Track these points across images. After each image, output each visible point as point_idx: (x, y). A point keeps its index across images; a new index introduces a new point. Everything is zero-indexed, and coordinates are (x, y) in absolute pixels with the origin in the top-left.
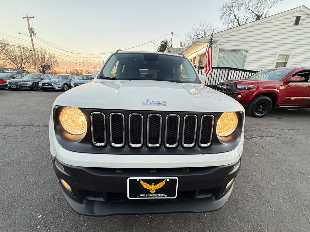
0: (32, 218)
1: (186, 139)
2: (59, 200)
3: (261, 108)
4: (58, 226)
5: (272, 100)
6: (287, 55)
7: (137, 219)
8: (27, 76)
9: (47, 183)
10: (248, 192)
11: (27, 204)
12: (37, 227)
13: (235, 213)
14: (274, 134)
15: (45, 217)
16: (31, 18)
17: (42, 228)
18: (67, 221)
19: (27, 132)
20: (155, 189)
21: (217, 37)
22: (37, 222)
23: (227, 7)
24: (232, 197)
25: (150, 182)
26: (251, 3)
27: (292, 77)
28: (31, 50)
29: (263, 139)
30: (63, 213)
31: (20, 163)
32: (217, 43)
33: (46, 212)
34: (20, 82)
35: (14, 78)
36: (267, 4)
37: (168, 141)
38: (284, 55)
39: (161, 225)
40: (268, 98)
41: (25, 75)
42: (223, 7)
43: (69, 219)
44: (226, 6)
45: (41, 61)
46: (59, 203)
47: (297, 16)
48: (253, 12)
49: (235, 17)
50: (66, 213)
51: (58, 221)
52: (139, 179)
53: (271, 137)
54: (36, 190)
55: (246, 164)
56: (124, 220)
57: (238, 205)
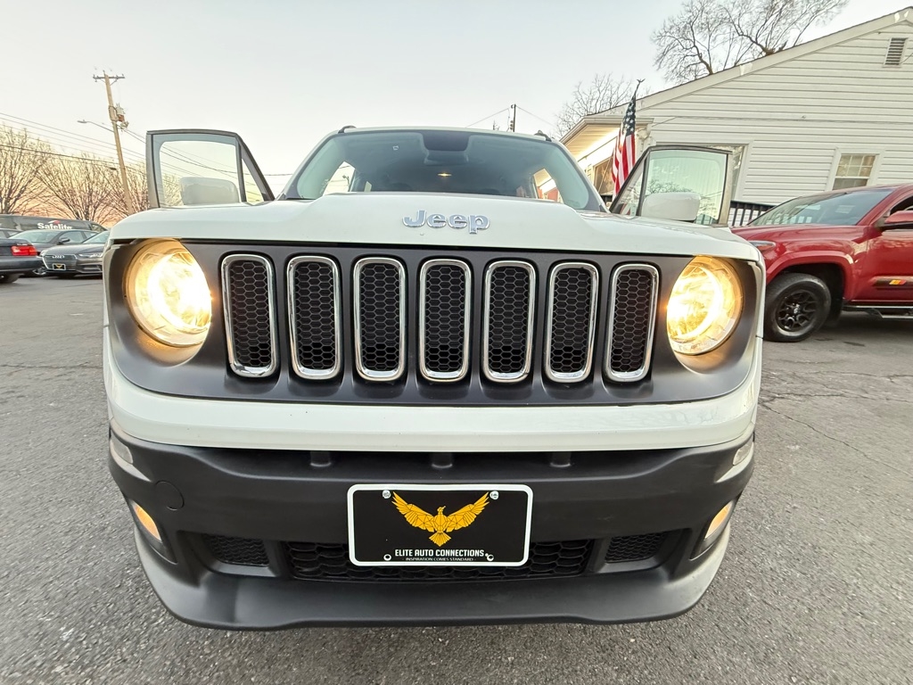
0: (41, 640)
1: (560, 352)
2: (138, 582)
3: (796, 311)
4: (123, 666)
5: (828, 285)
6: (867, 157)
7: (392, 650)
8: (97, 238)
9: (109, 528)
10: (775, 564)
11: (32, 595)
12: (53, 667)
13: (738, 634)
14: (843, 387)
15: (84, 635)
16: (117, 78)
17: (67, 674)
18: (155, 650)
19: (76, 383)
20: (449, 530)
21: (648, 108)
22: (55, 652)
23: (674, 30)
24: (721, 581)
25: (428, 502)
26: (746, 15)
27: (891, 214)
28: (114, 169)
29: (810, 403)
30: (145, 624)
31: (37, 469)
32: (649, 127)
33: (90, 621)
34: (77, 254)
35: (61, 244)
36: (795, 18)
37: (494, 358)
38: (858, 157)
39: (476, 671)
40: (816, 281)
41: (92, 235)
42: (662, 32)
43: (162, 643)
44: (671, 27)
45: (141, 199)
46: (137, 590)
47: (893, 39)
48: (754, 42)
49: (700, 58)
50: (158, 625)
51: (124, 650)
52: (391, 492)
53: (834, 398)
54: (71, 549)
55: (760, 477)
56: (349, 650)
57: (745, 605)
